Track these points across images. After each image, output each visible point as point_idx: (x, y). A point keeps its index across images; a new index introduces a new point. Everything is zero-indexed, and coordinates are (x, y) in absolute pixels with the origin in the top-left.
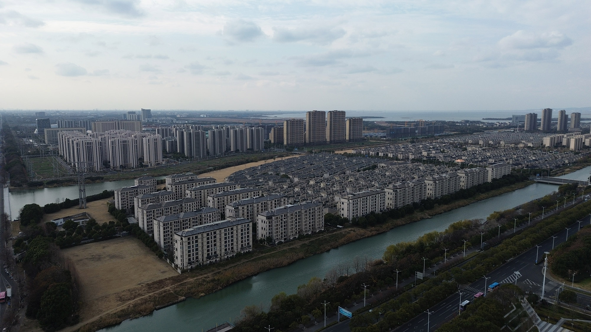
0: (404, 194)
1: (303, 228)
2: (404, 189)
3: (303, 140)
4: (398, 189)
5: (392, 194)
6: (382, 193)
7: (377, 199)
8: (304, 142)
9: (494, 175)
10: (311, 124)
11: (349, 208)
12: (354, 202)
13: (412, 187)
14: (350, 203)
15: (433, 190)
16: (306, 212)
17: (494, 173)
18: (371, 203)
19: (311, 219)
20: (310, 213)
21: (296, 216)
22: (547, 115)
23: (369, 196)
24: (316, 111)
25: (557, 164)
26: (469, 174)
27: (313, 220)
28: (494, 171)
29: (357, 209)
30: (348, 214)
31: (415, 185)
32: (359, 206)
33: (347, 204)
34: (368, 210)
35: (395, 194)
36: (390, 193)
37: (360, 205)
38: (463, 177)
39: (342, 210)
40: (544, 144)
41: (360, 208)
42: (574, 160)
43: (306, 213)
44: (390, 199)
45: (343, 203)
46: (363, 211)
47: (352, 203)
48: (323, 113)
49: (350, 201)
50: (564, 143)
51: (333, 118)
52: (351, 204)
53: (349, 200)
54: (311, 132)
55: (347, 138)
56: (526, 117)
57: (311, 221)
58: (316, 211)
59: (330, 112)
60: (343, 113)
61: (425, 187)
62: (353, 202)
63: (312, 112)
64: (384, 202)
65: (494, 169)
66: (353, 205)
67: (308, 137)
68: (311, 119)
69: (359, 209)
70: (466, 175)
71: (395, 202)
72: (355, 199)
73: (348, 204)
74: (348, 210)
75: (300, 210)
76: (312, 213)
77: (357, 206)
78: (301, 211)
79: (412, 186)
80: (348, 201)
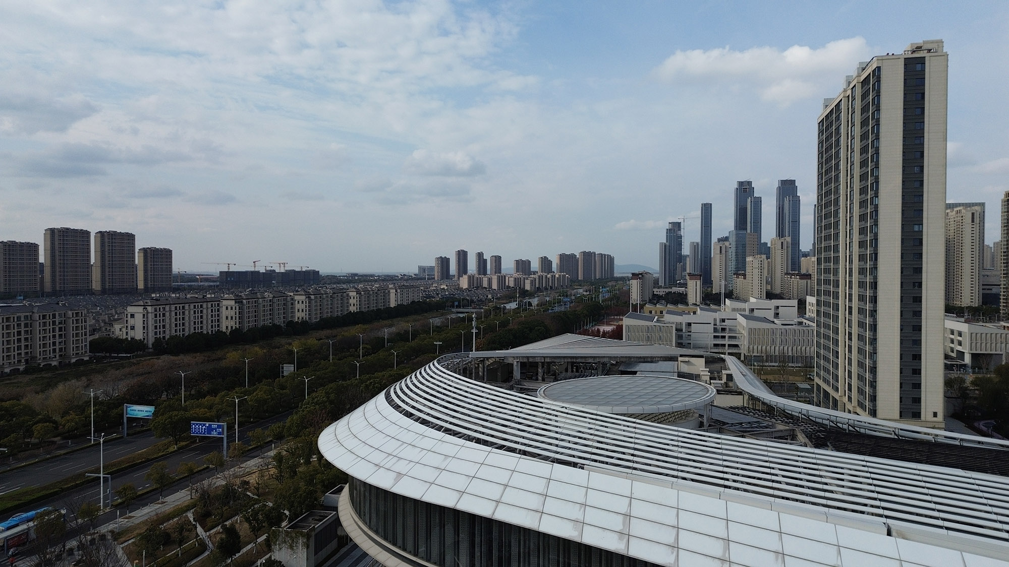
0: (255, 311)
1: (38, 352)
2: (255, 301)
3: (38, 286)
4: (244, 299)
5: (234, 308)
6: (215, 303)
7: (205, 311)
8: (38, 289)
9: (399, 300)
10: (57, 253)
11: (145, 322)
12: (158, 310)
13: (270, 300)
14: (148, 313)
15: (306, 312)
16: (44, 317)
17: (399, 297)
18: (192, 318)
19: (57, 336)
20: (54, 323)
21: (19, 325)
22: (461, 261)
23: (188, 303)
24: (67, 229)
25: (479, 298)
26: (362, 293)
27: (63, 339)
28: (399, 294)
29: (164, 326)
30: (145, 335)
31: (274, 297)
32: (168, 321)
33: (142, 316)
34: (187, 330)
35: (240, 307)
36: (229, 308)
37: (170, 319)
38: (354, 298)
39: (131, 329)
40: (461, 286)
41: (170, 325)
42: (499, 295)
43: (44, 321)
44: (229, 318)
45: (132, 316)
46: (176, 332)
47: (151, 313)
48: (85, 234)
49: (149, 308)
50: (485, 284)
51: (107, 244)
52: (150, 315)
53: (147, 307)
54: (58, 270)
55: (141, 285)
56: (436, 270)
57: (57, 340)
58: (70, 318)
59: (100, 232)
60: (130, 238)
61: (292, 301)
62: (156, 310)
63: (57, 229)
64: (218, 320)
65: (399, 290)
66: (156, 317)
67: (50, 281)
68: (56, 243)
69: (167, 326)
70: (357, 294)
71: (240, 322)
72: (159, 305)
73: (144, 315)
74: (144, 327)
75: (28, 314)
76: (59, 323)
77: (163, 321)
78: (31, 316)
79: (270, 298)
80: (144, 308)
